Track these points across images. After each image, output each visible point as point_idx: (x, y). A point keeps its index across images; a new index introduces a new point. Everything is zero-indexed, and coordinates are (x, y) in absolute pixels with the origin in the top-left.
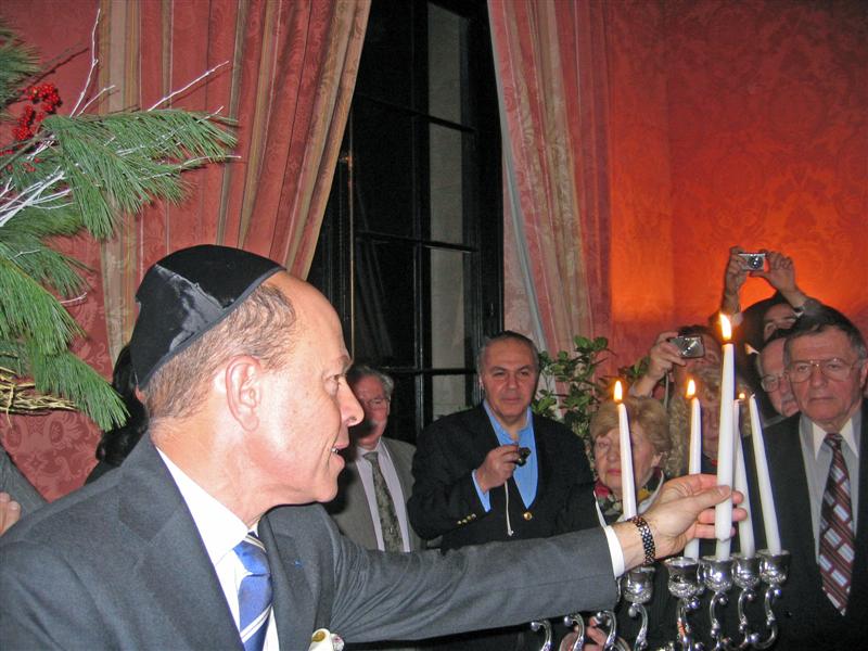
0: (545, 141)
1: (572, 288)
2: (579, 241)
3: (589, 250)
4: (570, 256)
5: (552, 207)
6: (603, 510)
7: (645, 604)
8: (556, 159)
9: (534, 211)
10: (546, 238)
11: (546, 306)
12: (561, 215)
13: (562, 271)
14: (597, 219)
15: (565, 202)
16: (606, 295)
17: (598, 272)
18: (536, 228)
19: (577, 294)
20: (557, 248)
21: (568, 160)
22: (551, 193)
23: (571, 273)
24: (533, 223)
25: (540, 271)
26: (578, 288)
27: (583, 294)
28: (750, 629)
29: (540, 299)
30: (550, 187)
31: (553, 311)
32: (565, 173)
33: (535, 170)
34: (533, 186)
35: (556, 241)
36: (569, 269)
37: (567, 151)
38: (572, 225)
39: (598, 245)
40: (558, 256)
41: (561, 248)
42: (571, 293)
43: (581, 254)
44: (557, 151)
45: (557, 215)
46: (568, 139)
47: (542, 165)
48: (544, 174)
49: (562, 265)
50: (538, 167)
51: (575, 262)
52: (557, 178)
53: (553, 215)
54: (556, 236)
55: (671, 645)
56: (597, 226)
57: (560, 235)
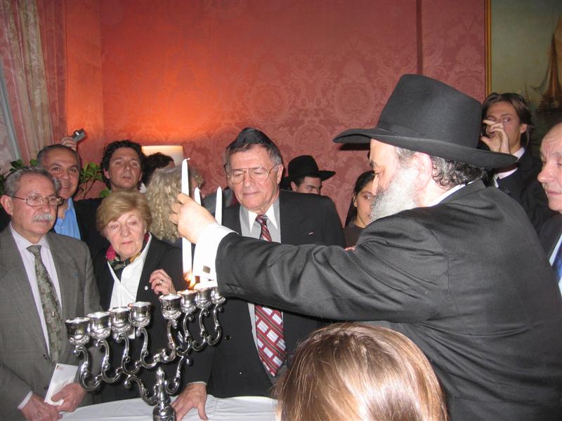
0: (19, 7)
1: (39, 114)
2: (43, 82)
3: (50, 88)
4: (37, 92)
5: (24, 56)
6: (113, 268)
7: (146, 327)
8: (27, 22)
9: (10, 58)
10: (20, 78)
11: (20, 127)
12: (31, 62)
13: (31, 102)
14: (56, 68)
15: (34, 53)
16: (63, 121)
17: (57, 104)
18: (12, 71)
19: (43, 120)
20: (28, 86)
21: (35, 22)
22: (23, 46)
23: (38, 104)
24: (9, 66)
25: (15, 102)
26: (43, 115)
27: (46, 119)
28: (206, 333)
29: (15, 123)
30: (22, 41)
31: (25, 131)
32: (33, 32)
33: (11, 28)
34: (9, 39)
35: (27, 81)
36: (36, 101)
37: (35, 16)
38: (39, 69)
39: (56, 86)
40: (28, 92)
41: (31, 86)
42: (38, 119)
43: (45, 91)
44: (27, 15)
45: (28, 62)
46: (36, 8)
47: (16, 24)
48: (18, 31)
49: (31, 98)
50: (13, 26)
51: (40, 97)
52: (28, 35)
53: (25, 62)
54: (27, 78)
55: (164, 351)
56: (56, 71)
57: (30, 76)
